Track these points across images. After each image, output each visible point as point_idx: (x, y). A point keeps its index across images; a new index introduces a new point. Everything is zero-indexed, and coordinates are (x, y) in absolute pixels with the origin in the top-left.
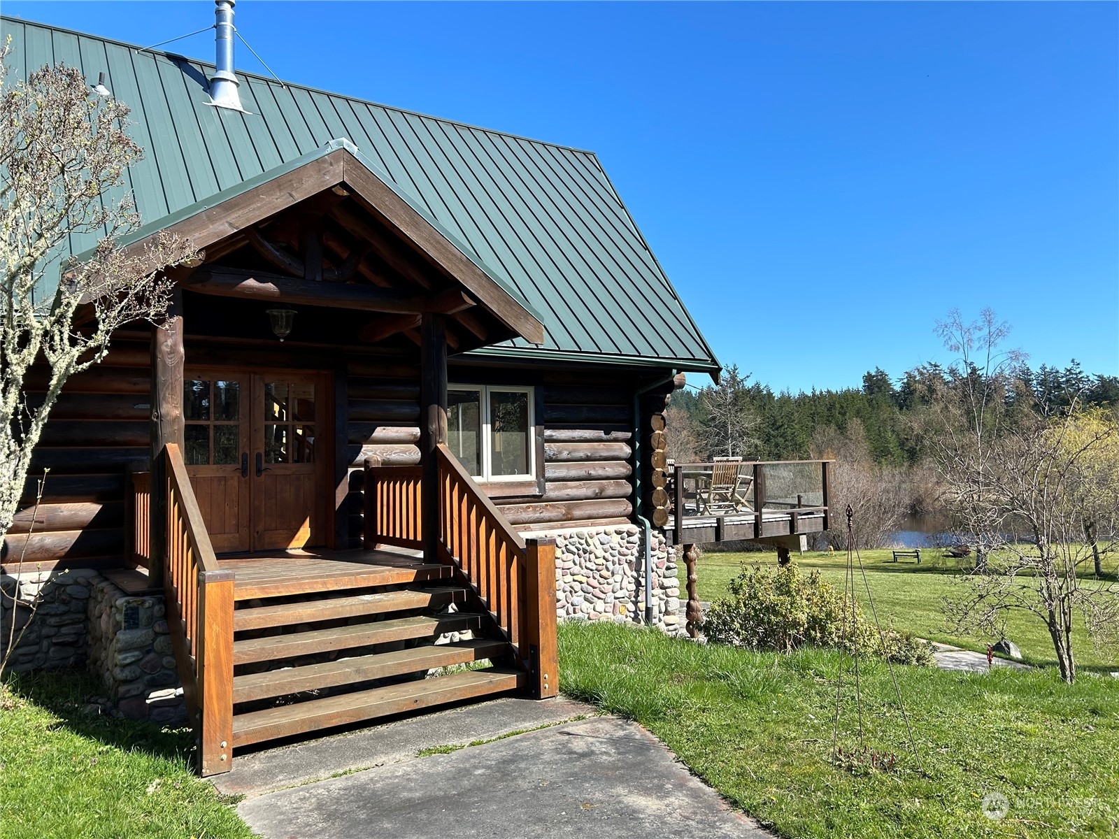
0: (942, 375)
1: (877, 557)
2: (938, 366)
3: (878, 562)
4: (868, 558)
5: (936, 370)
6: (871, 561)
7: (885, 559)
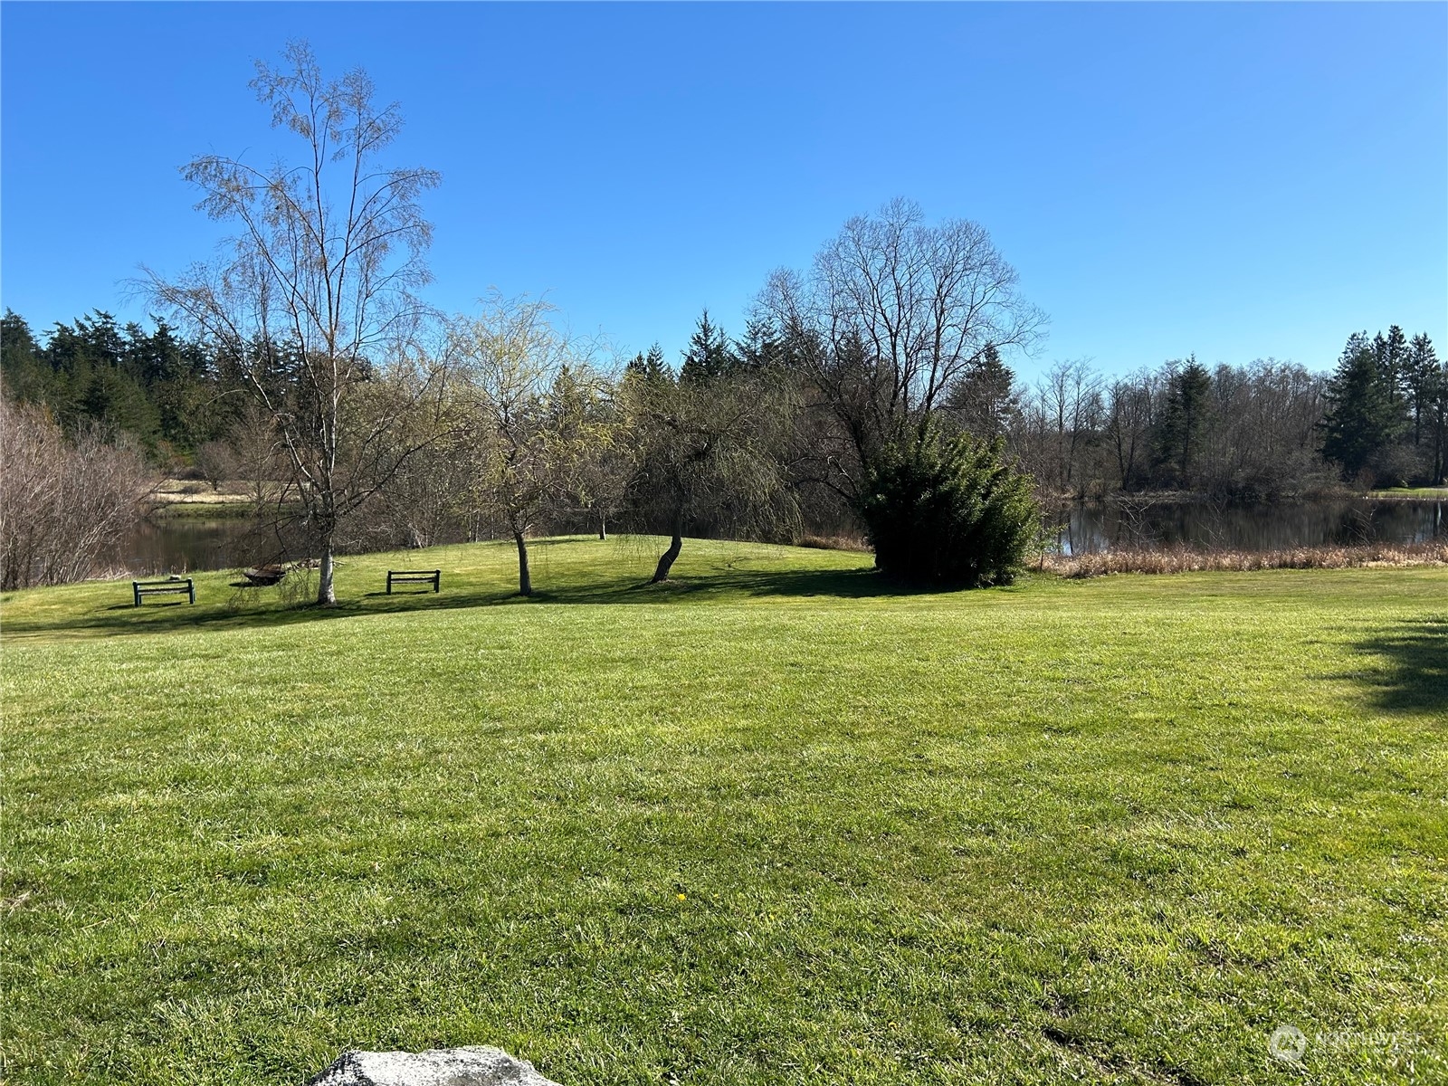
0: (116, 331)
1: (90, 599)
2: (111, 318)
3: (98, 609)
4: (68, 602)
5: (107, 323)
6: (80, 608)
7: (112, 602)
